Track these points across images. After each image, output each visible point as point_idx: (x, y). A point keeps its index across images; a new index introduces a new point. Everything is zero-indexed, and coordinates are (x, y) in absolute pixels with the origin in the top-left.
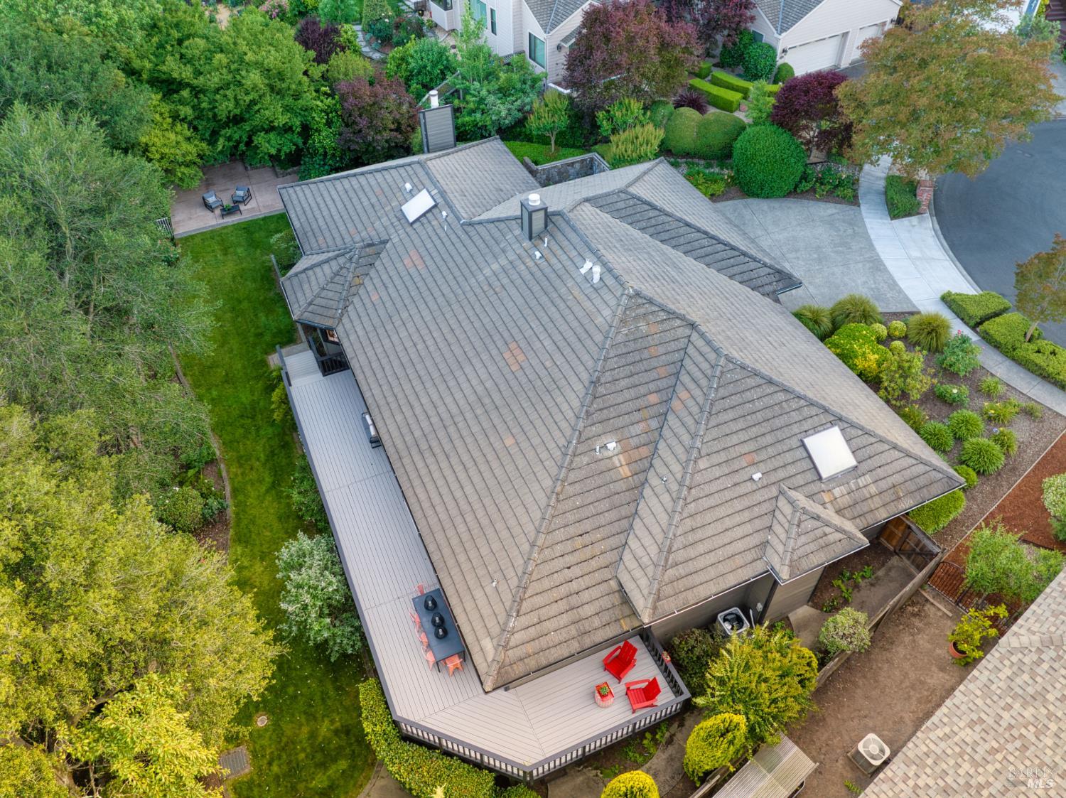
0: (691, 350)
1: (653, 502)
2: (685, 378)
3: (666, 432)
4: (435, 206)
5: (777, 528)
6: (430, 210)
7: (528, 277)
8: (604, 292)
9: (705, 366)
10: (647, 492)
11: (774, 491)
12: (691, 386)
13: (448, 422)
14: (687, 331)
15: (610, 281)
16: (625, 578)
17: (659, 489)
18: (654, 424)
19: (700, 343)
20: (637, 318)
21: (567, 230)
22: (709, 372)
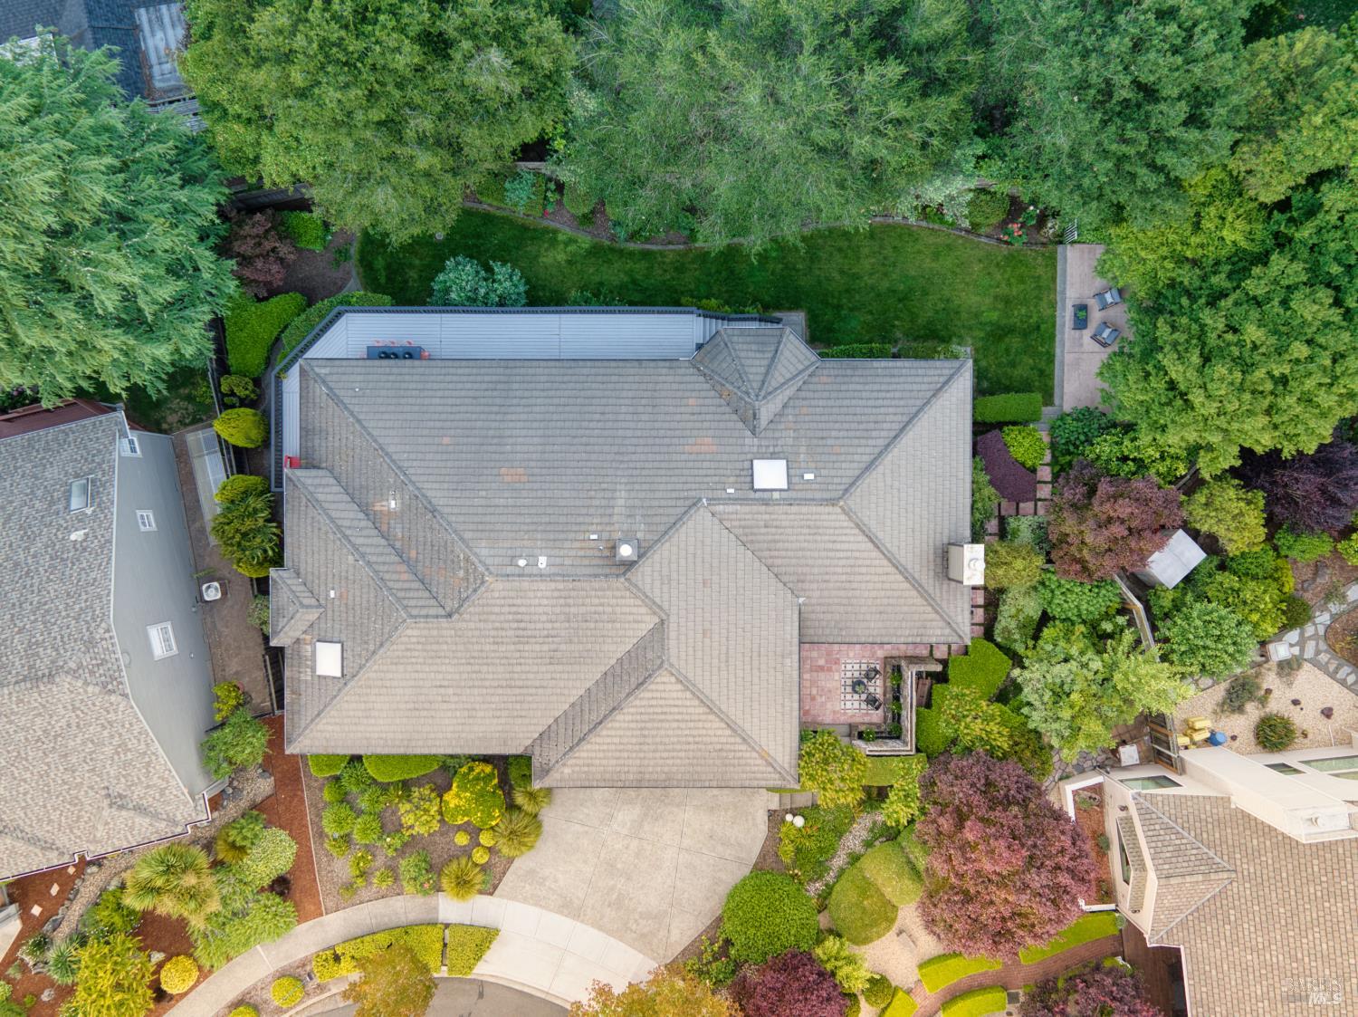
0: (433, 602)
1: (352, 515)
2: (416, 585)
3: (390, 550)
4: (752, 488)
5: (303, 588)
6: (752, 482)
7: (581, 519)
8: (507, 561)
9: (412, 603)
10: (361, 516)
11: (322, 602)
12: (406, 585)
13: (503, 409)
14: (448, 609)
15: (509, 570)
16: (320, 472)
17: (356, 523)
18: (398, 545)
19: (432, 612)
20: (467, 571)
21: (600, 571)
22: (405, 602)
